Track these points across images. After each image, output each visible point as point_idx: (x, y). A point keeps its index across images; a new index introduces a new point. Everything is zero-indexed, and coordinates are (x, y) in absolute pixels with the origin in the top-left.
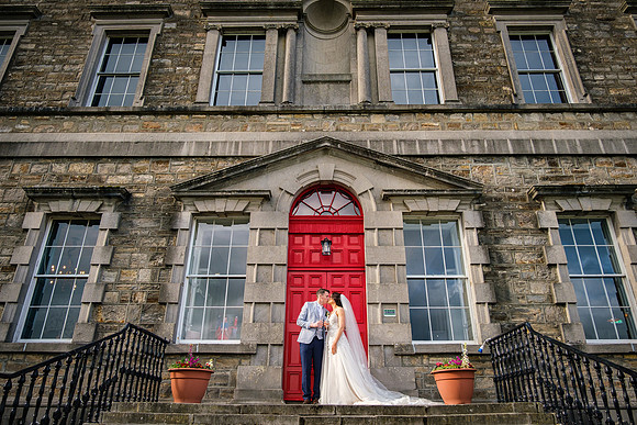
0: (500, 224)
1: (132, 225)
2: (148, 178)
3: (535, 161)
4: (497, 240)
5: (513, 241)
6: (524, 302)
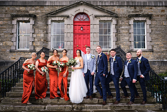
0: (121, 23)
1: (37, 23)
2: (39, 11)
3: (131, 7)
4: (119, 27)
5: (123, 27)
6: (123, 41)
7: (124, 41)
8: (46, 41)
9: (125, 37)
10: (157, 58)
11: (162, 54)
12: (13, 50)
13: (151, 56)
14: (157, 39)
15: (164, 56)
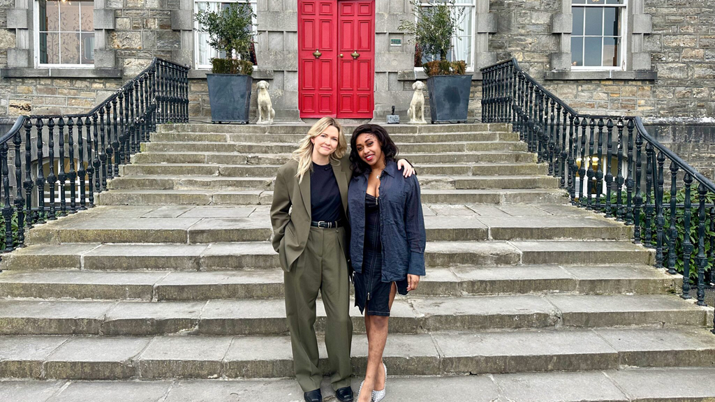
6: (523, 31)
7: (528, 34)
8: (170, 27)
9: (535, 15)
10: (671, 110)
11: (695, 91)
12: (15, 69)
13: (642, 102)
14: (675, 23)
15: (700, 100)
